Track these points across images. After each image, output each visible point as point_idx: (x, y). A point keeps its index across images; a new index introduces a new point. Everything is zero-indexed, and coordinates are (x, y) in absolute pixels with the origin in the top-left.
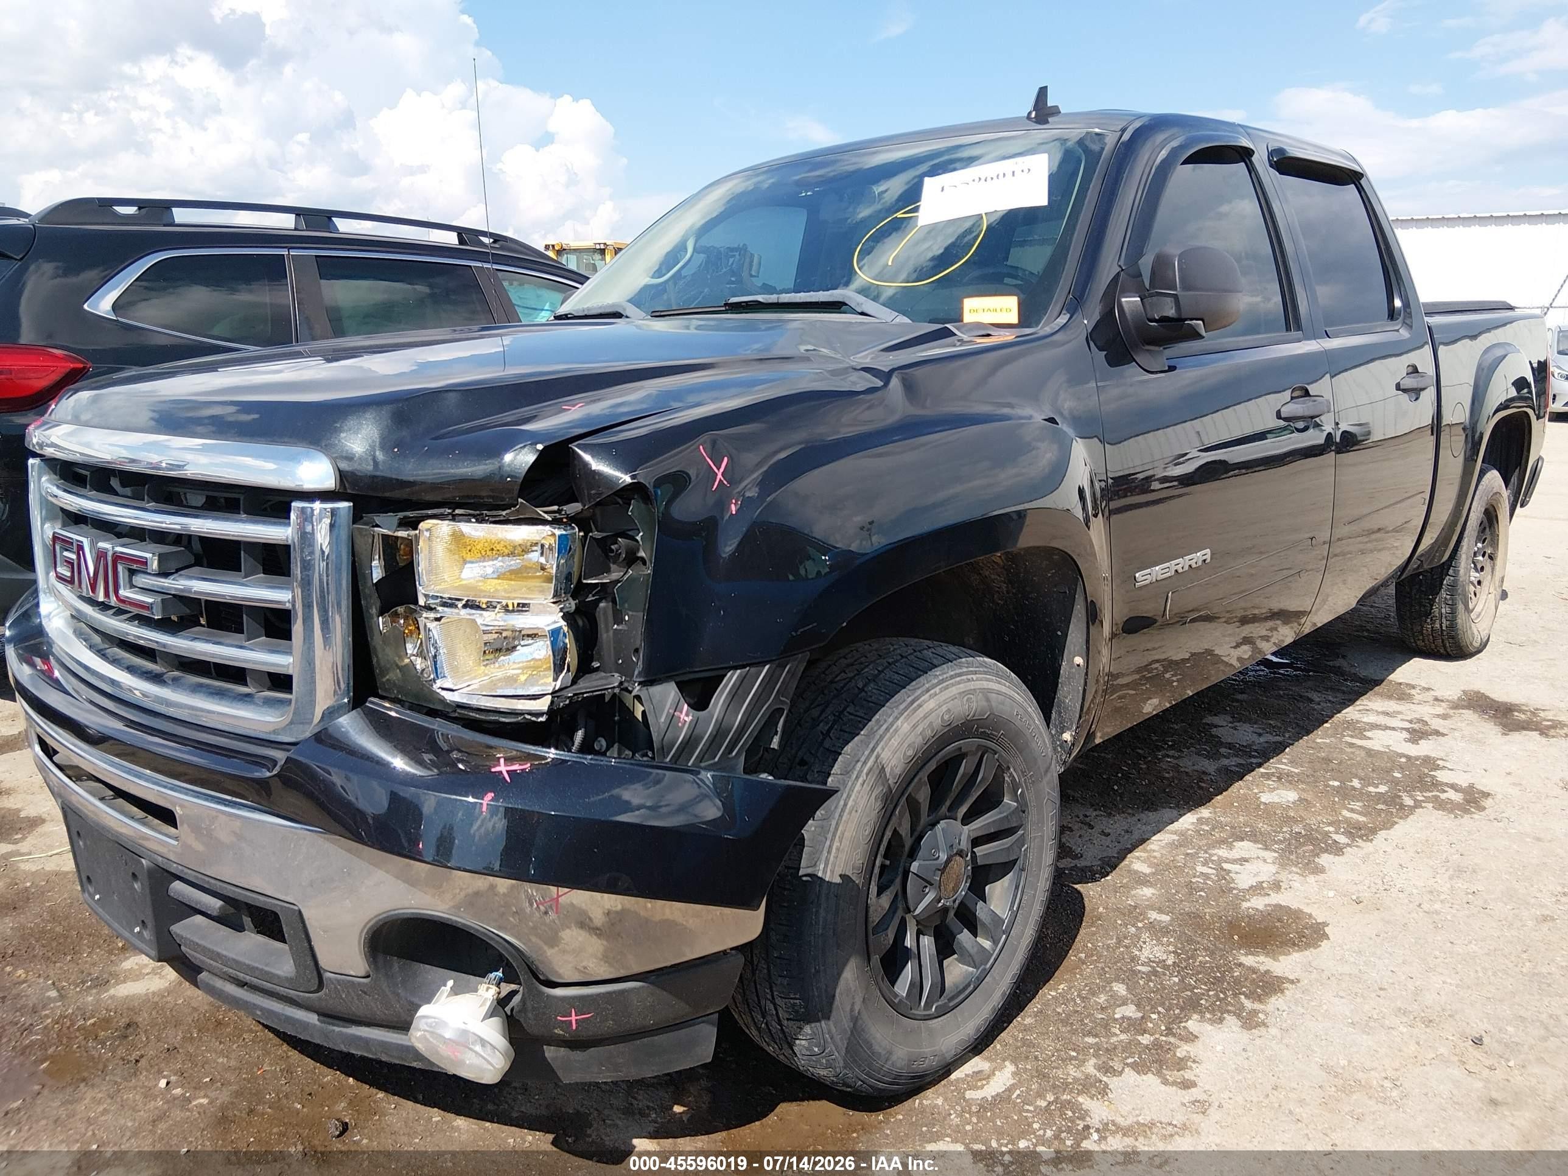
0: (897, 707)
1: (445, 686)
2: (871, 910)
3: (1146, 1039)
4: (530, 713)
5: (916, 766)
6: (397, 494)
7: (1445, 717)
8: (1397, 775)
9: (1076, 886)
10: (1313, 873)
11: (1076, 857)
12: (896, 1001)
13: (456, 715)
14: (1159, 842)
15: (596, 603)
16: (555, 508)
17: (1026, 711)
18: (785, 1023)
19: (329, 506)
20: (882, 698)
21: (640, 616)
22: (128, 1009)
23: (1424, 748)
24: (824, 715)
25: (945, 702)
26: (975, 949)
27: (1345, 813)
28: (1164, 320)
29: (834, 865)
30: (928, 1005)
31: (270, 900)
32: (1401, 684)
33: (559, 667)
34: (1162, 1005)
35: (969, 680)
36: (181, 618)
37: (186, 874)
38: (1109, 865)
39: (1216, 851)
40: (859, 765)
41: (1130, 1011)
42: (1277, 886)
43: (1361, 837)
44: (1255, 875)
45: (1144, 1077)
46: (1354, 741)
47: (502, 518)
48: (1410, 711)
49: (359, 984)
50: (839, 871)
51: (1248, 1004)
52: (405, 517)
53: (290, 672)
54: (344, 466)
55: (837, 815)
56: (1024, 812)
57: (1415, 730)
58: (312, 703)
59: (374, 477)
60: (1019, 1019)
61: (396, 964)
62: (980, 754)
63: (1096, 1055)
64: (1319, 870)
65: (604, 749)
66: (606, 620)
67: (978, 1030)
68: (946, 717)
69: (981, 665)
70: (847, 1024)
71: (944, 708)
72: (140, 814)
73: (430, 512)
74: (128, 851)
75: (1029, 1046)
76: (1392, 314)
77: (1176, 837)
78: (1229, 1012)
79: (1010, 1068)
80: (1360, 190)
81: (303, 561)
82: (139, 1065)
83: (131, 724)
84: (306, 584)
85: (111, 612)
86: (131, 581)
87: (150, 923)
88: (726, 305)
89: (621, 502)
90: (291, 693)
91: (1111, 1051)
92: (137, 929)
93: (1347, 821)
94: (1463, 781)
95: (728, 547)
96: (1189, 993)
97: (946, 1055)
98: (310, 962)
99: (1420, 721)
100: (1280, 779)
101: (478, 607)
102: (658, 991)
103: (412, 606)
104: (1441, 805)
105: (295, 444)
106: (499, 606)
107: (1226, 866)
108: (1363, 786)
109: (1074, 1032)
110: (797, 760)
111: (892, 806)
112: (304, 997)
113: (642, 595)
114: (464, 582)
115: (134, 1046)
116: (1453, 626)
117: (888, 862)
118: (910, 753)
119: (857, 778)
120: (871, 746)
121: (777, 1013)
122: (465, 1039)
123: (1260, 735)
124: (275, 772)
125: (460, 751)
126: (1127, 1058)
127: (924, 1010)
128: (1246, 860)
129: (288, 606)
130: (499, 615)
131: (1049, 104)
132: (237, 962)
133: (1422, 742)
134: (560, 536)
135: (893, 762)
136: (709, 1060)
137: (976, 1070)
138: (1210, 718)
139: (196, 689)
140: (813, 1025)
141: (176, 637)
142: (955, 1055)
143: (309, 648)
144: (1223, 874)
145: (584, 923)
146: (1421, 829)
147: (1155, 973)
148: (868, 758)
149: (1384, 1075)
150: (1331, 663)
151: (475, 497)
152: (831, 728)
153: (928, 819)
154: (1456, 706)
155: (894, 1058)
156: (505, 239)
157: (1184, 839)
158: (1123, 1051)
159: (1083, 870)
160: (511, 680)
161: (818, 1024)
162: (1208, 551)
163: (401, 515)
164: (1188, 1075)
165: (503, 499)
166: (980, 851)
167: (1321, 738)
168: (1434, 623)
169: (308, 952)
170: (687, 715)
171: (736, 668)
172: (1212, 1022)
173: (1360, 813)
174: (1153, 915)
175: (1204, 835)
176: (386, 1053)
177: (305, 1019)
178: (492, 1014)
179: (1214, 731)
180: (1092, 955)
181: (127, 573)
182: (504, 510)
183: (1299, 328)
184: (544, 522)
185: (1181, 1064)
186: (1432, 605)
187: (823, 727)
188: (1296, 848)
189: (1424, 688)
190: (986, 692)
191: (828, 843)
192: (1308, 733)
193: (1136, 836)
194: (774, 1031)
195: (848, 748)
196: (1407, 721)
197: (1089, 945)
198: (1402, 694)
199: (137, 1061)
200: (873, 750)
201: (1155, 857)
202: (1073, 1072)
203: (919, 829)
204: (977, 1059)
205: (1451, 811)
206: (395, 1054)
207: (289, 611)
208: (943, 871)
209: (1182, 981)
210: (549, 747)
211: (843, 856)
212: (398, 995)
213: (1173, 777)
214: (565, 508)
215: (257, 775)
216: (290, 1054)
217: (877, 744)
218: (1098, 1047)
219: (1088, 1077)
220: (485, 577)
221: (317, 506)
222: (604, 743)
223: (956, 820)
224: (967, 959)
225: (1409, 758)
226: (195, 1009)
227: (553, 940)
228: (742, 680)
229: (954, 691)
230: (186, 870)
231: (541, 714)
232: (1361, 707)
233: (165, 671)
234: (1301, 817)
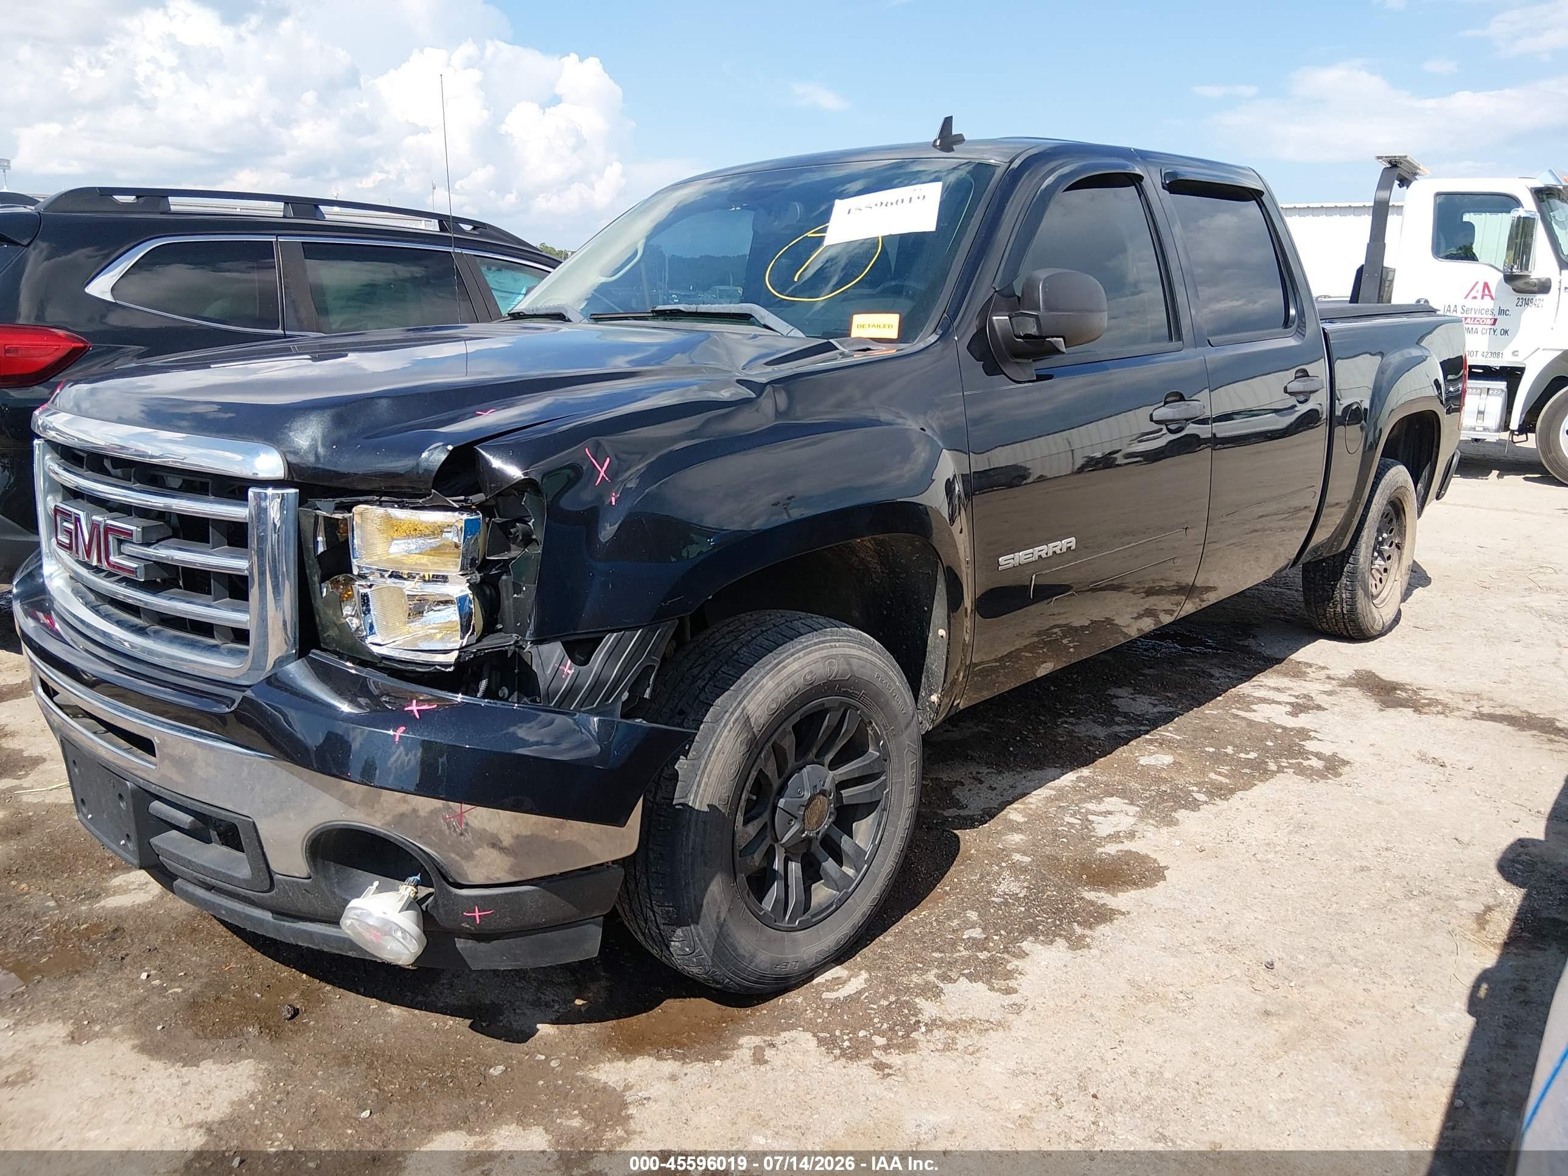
0: (764, 667)
1: (375, 641)
2: (737, 836)
3: (983, 955)
4: (441, 665)
5: (780, 717)
6: (335, 484)
7: (1330, 693)
8: (1269, 743)
9: (955, 831)
10: (1167, 825)
11: (962, 808)
12: (761, 914)
13: (382, 665)
14: (1038, 797)
15: (499, 576)
16: (462, 498)
17: (886, 674)
18: (662, 927)
19: (280, 492)
20: (751, 660)
21: (534, 587)
22: (116, 917)
23: (1303, 721)
24: (701, 675)
25: (808, 664)
26: (838, 875)
27: (1212, 775)
28: (1027, 336)
29: (703, 797)
30: (792, 919)
31: (231, 814)
32: (1300, 662)
33: (466, 627)
34: (1005, 928)
35: (832, 647)
36: (164, 580)
37: (162, 793)
38: (989, 814)
39: (1085, 805)
40: (728, 715)
41: (977, 933)
42: (1131, 835)
43: (1220, 796)
44: (1115, 826)
45: (974, 984)
46: (1240, 713)
47: (419, 505)
48: (1299, 687)
49: (303, 883)
50: (706, 802)
51: (1079, 930)
52: (341, 502)
53: (248, 627)
54: (292, 459)
55: (706, 756)
56: (886, 760)
57: (1298, 704)
58: (265, 653)
59: (315, 468)
60: (881, 938)
61: (333, 868)
62: (842, 710)
63: (939, 967)
64: (1173, 823)
65: (506, 696)
66: (507, 590)
67: (838, 943)
68: (808, 677)
69: (845, 634)
70: (713, 929)
71: (807, 670)
72: (127, 745)
73: (361, 498)
74: (114, 774)
75: (884, 959)
76: (1287, 322)
77: (1053, 793)
78: (1060, 935)
79: (864, 975)
80: (1261, 205)
81: (259, 537)
82: (124, 961)
83: (120, 669)
84: (261, 554)
85: (103, 574)
86: (119, 549)
87: (133, 837)
88: (653, 312)
89: (516, 493)
90: (248, 644)
91: (951, 964)
92: (123, 842)
93: (1212, 783)
94: (1327, 750)
95: (608, 531)
96: (1031, 920)
97: (808, 962)
98: (263, 866)
99: (1307, 697)
100: (1161, 744)
101: (401, 577)
102: (548, 894)
103: (349, 575)
104: (1301, 771)
105: (252, 440)
106: (417, 577)
107: (1090, 817)
108: (1235, 752)
109: (924, 949)
110: (677, 710)
111: (757, 751)
112: (258, 896)
113: (533, 570)
114: (391, 556)
115: (121, 947)
116: (1353, 610)
117: (754, 798)
118: (774, 706)
119: (725, 726)
120: (738, 699)
121: (656, 920)
122: (387, 928)
123: (1155, 706)
124: (233, 709)
125: (388, 695)
126: (964, 969)
127: (788, 923)
128: (1110, 813)
129: (246, 573)
130: (418, 584)
131: (954, 132)
132: (204, 867)
133: (1302, 715)
134: (466, 521)
135: (758, 714)
136: (596, 955)
137: (835, 976)
138: (1114, 690)
139: (173, 640)
140: (684, 928)
141: (157, 596)
142: (817, 963)
143: (262, 608)
144: (1086, 823)
145: (495, 844)
146: (1276, 791)
147: (1006, 903)
148: (735, 710)
149: (1181, 989)
150: (1240, 643)
151: (397, 487)
152: (707, 684)
153: (796, 764)
154: (1345, 683)
155: (757, 961)
156: (484, 225)
157: (1061, 795)
158: (962, 964)
159: (965, 818)
160: (429, 637)
161: (688, 928)
162: (1073, 539)
163: (338, 500)
164: (1012, 983)
165: (420, 490)
166: (845, 793)
167: (1210, 710)
168: (1336, 607)
169: (261, 856)
170: (570, 669)
171: (613, 631)
172: (1043, 943)
173: (1226, 776)
174: (1017, 857)
175: (1080, 791)
176: (327, 945)
177: (261, 917)
178: (408, 907)
179: (1115, 702)
180: (956, 889)
181: (116, 542)
182: (421, 498)
183: (1180, 338)
184: (454, 509)
185: (1009, 975)
186: (1334, 591)
187: (700, 683)
188: (1158, 804)
189: (1320, 667)
190: (847, 658)
191: (698, 778)
192: (1200, 705)
193: (1019, 791)
194: (654, 935)
195: (718, 701)
196: (1294, 696)
197: (956, 880)
198: (1298, 673)
199: (123, 958)
200: (740, 703)
201: (1030, 809)
202: (915, 978)
203: (787, 772)
204: (838, 968)
205: (1310, 776)
206: (334, 945)
207: (246, 577)
208: (807, 806)
209: (1027, 910)
210: (458, 693)
211: (710, 790)
212: (334, 893)
213: (1065, 741)
214: (471, 498)
215: (216, 710)
216: (253, 955)
217: (744, 698)
218: (942, 960)
219: (927, 983)
220: (409, 552)
221: (270, 491)
222: (506, 691)
223: (823, 765)
224: (832, 883)
225: (1284, 728)
226: (174, 918)
227: (469, 856)
228: (618, 641)
229: (817, 655)
230: (162, 790)
231: (449, 666)
232: (1256, 683)
233: (148, 625)
234: (1171, 777)
